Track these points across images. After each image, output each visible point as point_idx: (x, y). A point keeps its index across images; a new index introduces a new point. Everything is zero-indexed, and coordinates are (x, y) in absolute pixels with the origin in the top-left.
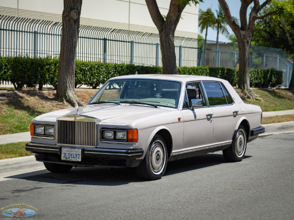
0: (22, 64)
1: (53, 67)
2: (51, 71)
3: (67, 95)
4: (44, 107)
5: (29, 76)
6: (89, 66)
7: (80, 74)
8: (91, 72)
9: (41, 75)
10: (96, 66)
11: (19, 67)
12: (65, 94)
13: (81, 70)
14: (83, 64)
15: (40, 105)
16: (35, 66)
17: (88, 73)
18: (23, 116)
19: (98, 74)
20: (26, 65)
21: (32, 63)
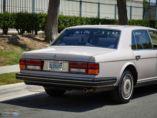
0: (22, 18)
1: (44, 19)
2: (43, 22)
3: (52, 38)
4: (36, 47)
5: (27, 25)
6: (68, 19)
7: (62, 24)
8: (70, 23)
9: (36, 25)
10: (74, 19)
11: (20, 19)
12: (51, 37)
13: (63, 21)
14: (65, 17)
15: (34, 45)
16: (32, 18)
17: (68, 23)
18: (20, 53)
19: (75, 24)
20: (25, 18)
21: (30, 17)
